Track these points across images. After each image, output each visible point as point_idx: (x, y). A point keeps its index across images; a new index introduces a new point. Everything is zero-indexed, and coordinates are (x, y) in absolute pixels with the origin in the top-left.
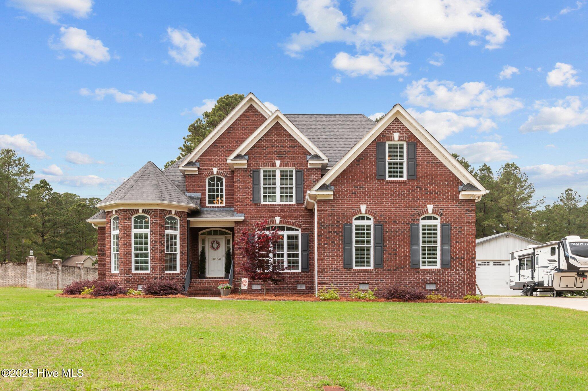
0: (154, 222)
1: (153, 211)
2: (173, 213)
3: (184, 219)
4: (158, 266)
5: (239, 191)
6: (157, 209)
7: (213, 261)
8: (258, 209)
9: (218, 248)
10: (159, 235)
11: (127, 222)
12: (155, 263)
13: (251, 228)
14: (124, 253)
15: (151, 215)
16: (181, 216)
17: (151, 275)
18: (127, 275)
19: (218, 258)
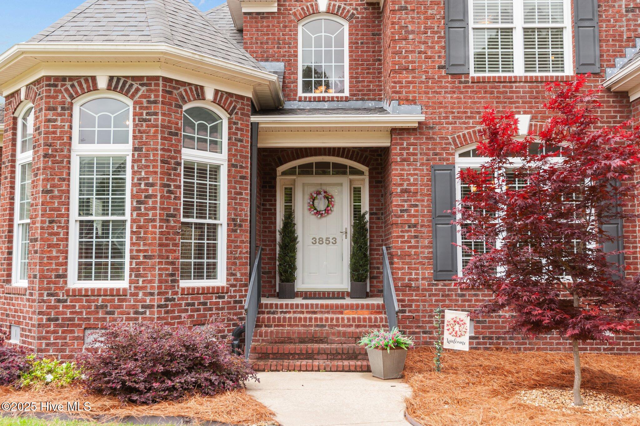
0: (145, 120)
1: (142, 85)
2: (209, 95)
3: (240, 119)
4: (154, 264)
5: (406, 39)
6: (157, 78)
7: (315, 247)
8: (461, 93)
9: (327, 211)
10: (162, 162)
11: (55, 121)
12: (145, 257)
13: (443, 149)
14: (43, 222)
15: (136, 98)
16: (235, 107)
17: (132, 295)
18: (49, 295)
19: (327, 239)
